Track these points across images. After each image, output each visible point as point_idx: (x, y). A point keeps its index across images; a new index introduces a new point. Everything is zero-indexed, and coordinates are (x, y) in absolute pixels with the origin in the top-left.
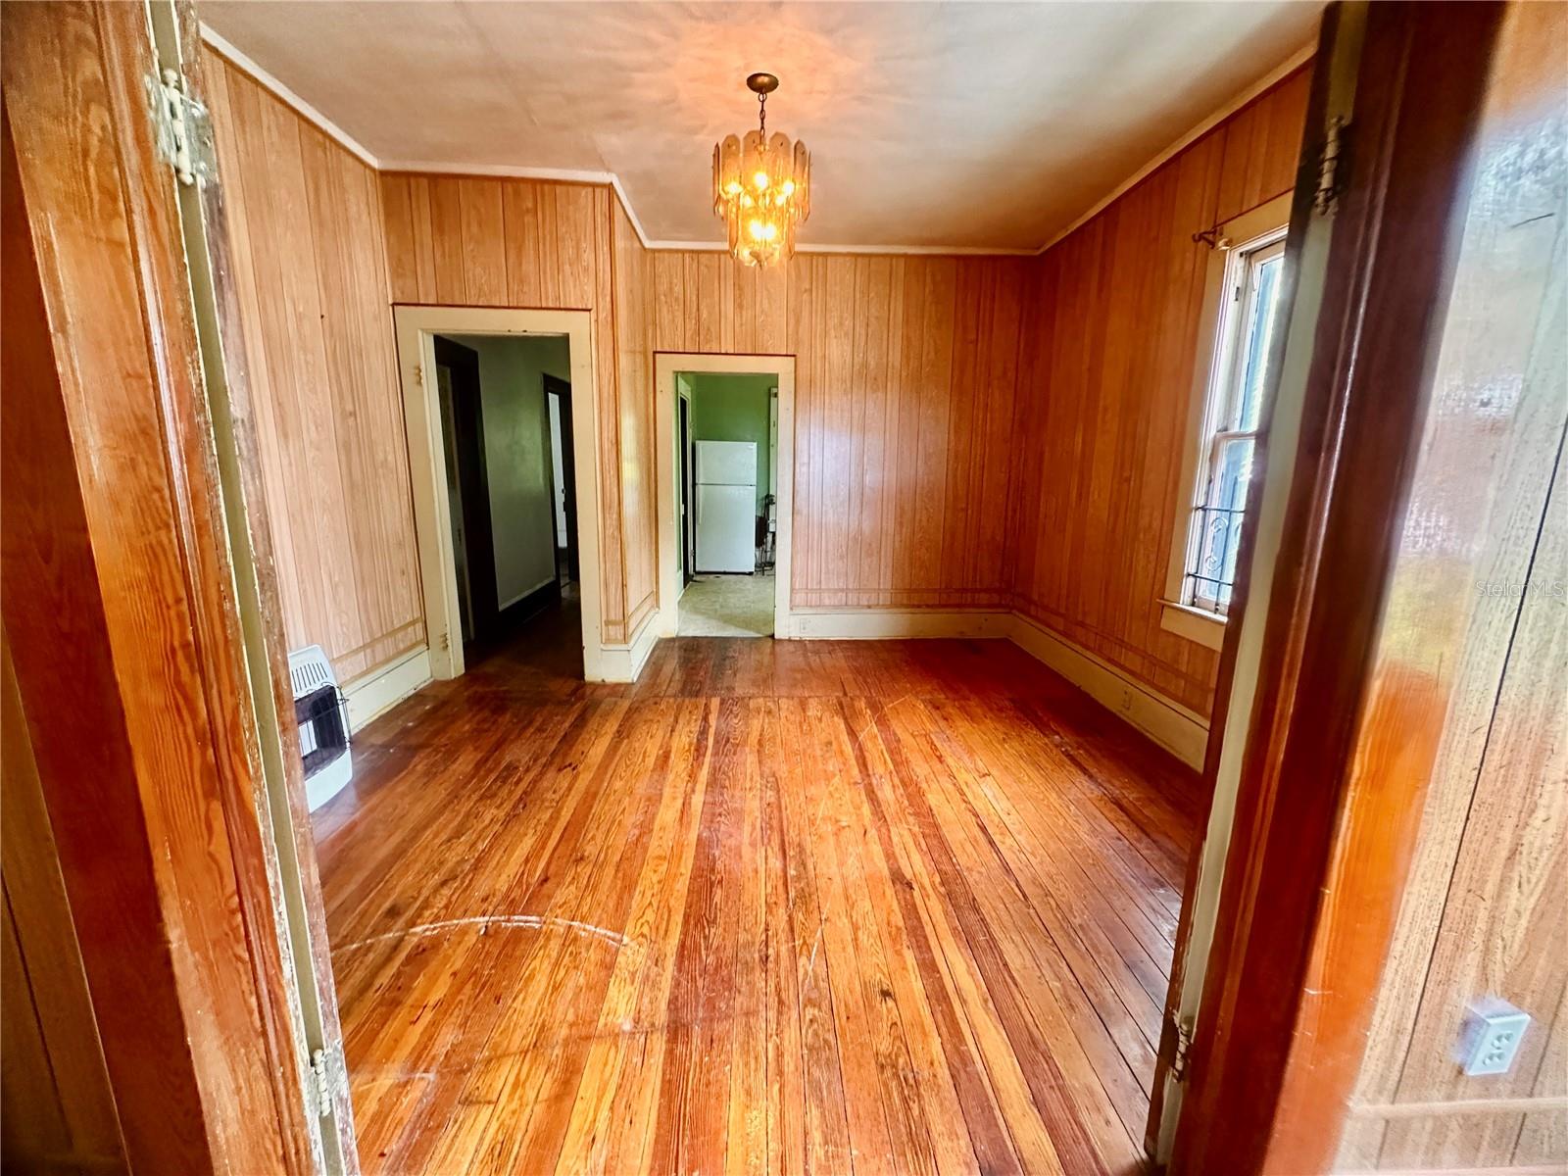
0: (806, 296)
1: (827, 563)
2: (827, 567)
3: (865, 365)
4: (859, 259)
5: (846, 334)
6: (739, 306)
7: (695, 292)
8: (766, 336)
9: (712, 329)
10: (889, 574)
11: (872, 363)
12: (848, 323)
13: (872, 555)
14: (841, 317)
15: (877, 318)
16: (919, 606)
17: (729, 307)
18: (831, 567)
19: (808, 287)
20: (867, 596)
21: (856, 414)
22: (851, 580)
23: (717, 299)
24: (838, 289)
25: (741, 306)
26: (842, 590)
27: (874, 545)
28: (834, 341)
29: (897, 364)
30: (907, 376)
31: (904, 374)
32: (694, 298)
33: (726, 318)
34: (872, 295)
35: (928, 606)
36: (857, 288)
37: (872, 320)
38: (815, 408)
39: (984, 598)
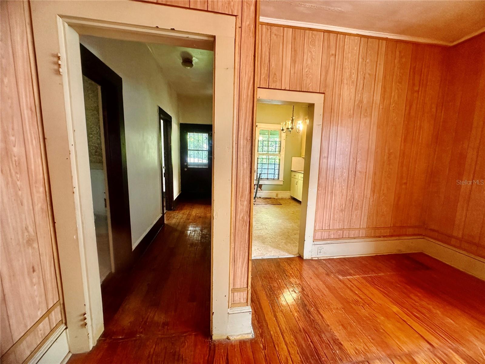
0: (332, 58)
1: (334, 214)
2: (334, 216)
3: (361, 101)
4: (362, 39)
5: (353, 82)
6: (294, 61)
7: (268, 50)
8: (309, 81)
9: (277, 74)
10: (366, 220)
11: (365, 101)
12: (354, 76)
13: (358, 209)
14: (351, 73)
15: (369, 74)
16: (380, 237)
17: (288, 61)
18: (336, 217)
19: (334, 52)
20: (353, 232)
21: (354, 130)
22: (346, 223)
23: (281, 56)
24: (350, 55)
25: (295, 62)
26: (340, 229)
27: (359, 204)
28: (346, 87)
29: (378, 102)
30: (383, 108)
31: (381, 107)
32: (267, 54)
33: (286, 68)
34: (368, 61)
35: (384, 237)
36: (360, 56)
37: (367, 75)
38: (333, 126)
39: (410, 231)
